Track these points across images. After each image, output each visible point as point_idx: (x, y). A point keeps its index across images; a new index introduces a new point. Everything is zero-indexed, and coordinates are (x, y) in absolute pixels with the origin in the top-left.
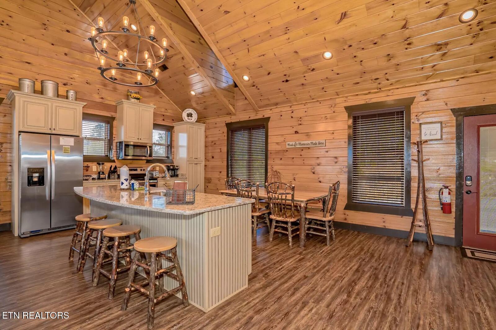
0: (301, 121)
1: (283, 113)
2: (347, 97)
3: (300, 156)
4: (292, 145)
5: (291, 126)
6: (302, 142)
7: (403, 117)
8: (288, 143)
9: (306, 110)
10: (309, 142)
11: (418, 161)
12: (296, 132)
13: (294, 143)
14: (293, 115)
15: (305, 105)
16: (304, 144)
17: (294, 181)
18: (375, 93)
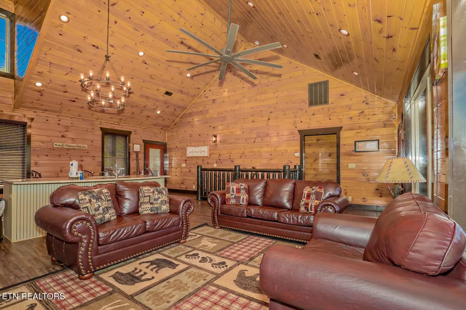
0: (67, 129)
1: (50, 119)
2: (101, 122)
3: (66, 154)
4: (60, 145)
5: (58, 131)
6: (69, 145)
7: (127, 139)
8: (56, 143)
9: (72, 122)
10: (75, 145)
11: (136, 160)
12: (62, 136)
13: (61, 144)
14: (59, 122)
15: (71, 118)
16: (71, 146)
17: (61, 172)
18: (117, 124)
